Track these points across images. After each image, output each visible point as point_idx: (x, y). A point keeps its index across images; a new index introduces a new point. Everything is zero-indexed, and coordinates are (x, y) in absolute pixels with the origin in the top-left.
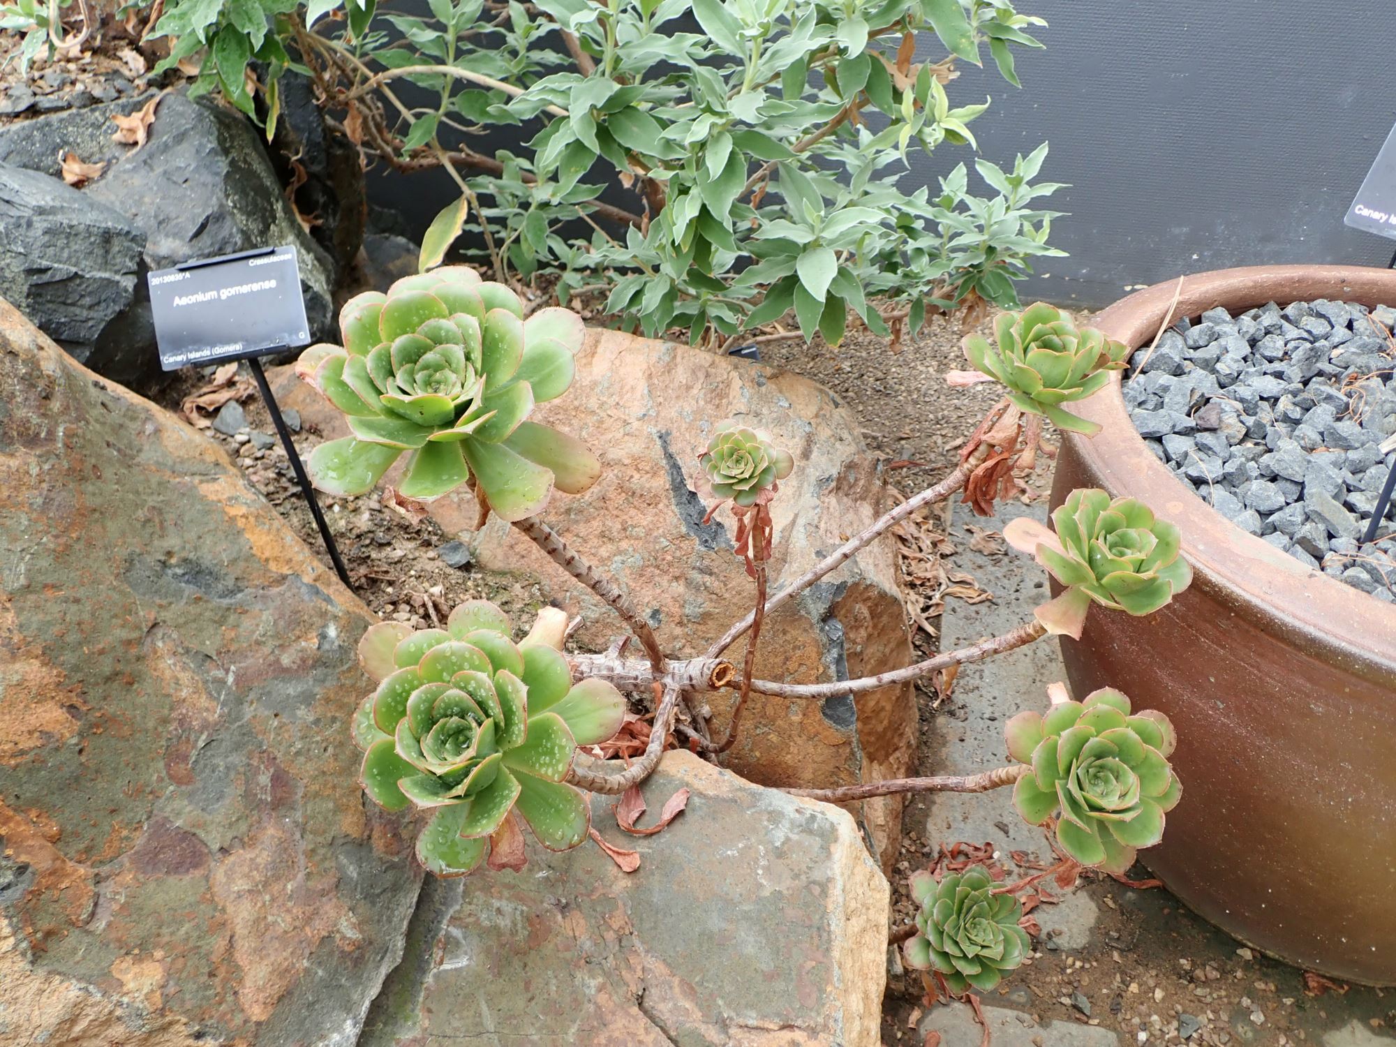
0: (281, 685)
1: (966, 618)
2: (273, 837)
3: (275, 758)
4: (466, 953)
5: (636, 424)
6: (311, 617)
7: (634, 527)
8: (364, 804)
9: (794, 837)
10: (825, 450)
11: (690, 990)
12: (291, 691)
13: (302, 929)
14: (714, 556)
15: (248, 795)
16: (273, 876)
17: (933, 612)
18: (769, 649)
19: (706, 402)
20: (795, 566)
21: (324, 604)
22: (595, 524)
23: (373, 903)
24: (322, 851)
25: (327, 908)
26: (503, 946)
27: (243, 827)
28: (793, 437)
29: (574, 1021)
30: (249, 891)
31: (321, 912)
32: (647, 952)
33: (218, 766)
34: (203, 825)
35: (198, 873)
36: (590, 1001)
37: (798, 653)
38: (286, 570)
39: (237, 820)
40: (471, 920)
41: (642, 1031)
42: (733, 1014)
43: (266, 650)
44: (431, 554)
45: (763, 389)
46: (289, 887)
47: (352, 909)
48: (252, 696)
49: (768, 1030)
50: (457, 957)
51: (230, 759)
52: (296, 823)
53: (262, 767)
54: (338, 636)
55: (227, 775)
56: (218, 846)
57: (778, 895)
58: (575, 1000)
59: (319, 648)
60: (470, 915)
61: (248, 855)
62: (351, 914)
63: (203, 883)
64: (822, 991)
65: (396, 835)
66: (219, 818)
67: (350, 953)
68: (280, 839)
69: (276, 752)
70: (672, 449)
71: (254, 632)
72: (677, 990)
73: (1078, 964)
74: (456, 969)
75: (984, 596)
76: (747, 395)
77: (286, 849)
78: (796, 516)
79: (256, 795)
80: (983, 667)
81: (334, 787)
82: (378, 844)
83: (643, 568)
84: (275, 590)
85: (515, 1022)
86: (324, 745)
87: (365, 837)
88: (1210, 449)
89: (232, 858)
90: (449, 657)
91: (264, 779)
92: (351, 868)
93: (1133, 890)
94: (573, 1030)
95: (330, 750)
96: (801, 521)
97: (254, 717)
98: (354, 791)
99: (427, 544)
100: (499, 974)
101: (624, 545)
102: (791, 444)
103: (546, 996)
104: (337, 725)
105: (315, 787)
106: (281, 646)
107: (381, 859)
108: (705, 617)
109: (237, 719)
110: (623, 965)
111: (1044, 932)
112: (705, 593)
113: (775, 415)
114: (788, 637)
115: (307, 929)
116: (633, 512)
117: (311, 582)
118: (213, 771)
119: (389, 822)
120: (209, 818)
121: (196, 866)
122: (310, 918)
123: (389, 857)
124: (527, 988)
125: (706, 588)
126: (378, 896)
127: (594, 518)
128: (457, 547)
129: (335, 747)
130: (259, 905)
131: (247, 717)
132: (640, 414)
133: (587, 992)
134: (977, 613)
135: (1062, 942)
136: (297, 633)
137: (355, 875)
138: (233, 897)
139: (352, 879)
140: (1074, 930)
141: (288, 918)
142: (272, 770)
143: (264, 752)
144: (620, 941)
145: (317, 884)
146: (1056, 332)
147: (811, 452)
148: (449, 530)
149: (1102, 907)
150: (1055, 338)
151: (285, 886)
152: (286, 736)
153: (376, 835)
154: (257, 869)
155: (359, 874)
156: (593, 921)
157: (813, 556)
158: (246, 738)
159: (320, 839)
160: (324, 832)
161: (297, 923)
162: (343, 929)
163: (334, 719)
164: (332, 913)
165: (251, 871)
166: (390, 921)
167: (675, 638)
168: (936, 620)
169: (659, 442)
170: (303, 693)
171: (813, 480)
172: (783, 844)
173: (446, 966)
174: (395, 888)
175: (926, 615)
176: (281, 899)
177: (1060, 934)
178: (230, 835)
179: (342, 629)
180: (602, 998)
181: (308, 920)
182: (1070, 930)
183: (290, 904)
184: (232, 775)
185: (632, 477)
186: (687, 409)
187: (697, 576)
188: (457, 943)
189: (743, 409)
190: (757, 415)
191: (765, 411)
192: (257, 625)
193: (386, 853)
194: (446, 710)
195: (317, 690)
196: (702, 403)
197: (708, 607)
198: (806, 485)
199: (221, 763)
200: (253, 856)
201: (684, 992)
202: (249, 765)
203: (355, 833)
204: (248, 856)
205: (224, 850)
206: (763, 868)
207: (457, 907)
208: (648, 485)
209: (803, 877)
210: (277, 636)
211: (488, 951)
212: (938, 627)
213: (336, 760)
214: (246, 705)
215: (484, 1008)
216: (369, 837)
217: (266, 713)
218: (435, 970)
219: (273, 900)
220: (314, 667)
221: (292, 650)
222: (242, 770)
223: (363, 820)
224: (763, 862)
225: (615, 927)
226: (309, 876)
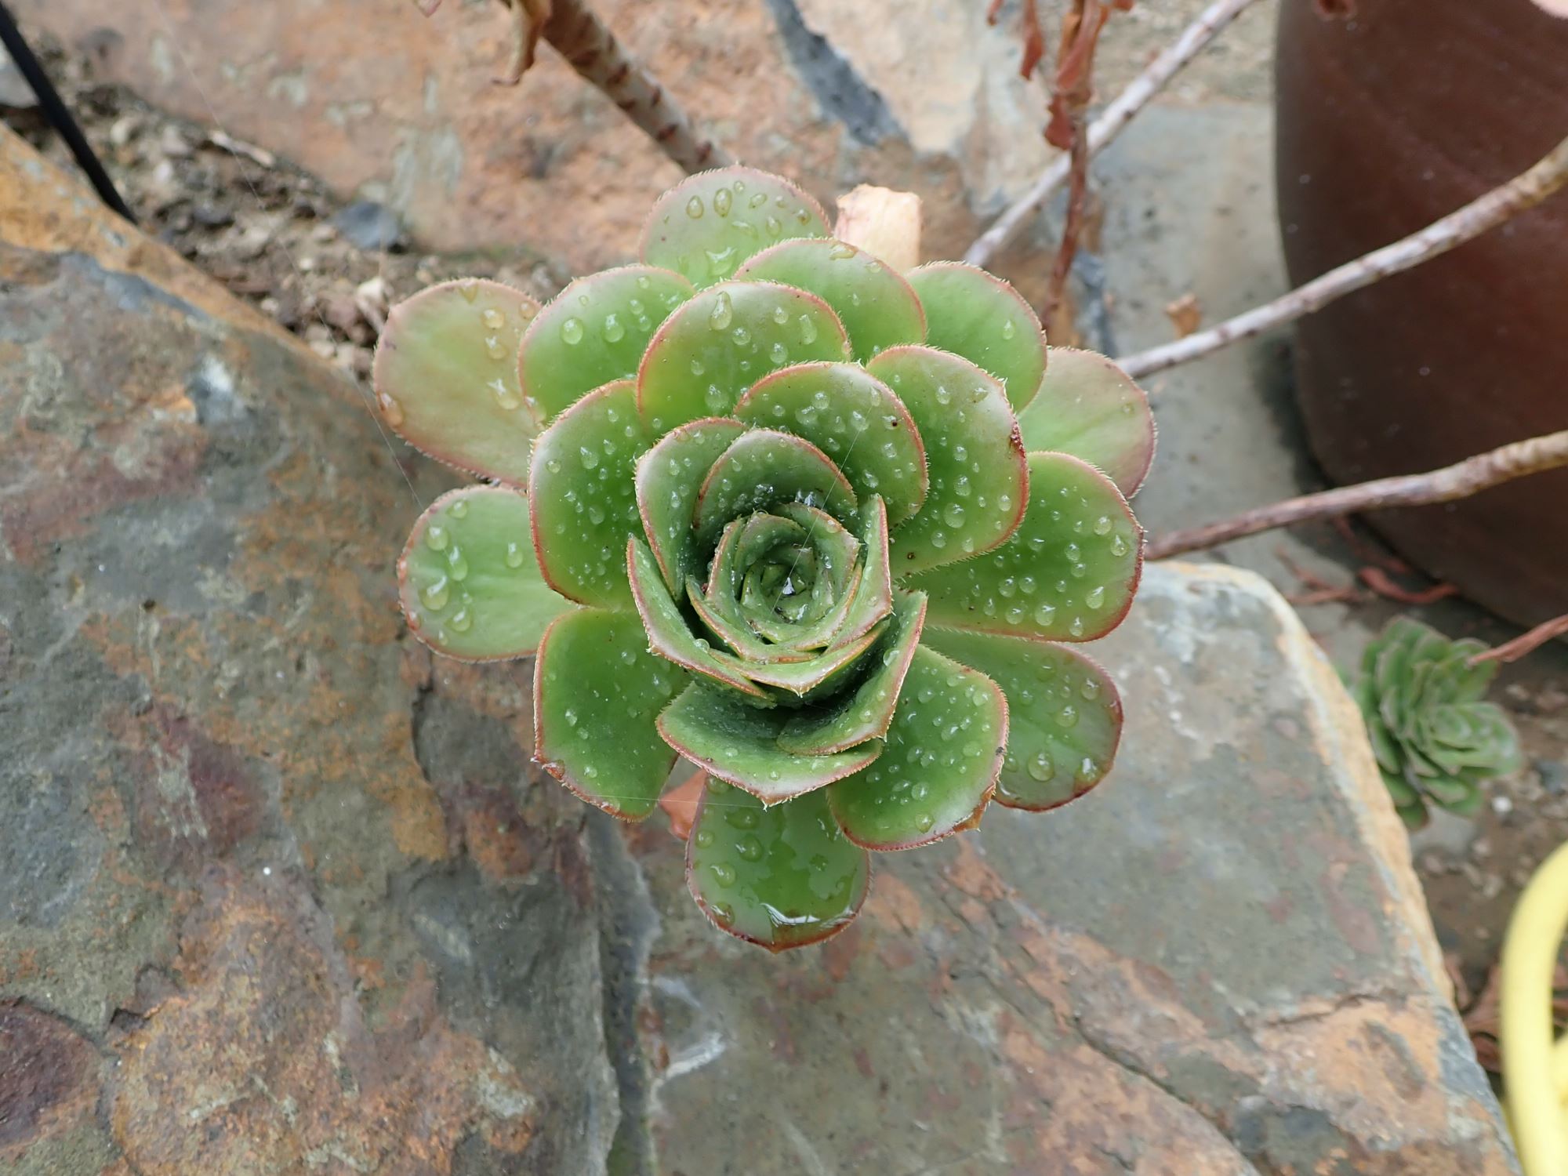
0: (135, 526)
2: (246, 929)
3: (182, 719)
4: (711, 1027)
6: (155, 347)
7: (714, 121)
8: (426, 774)
9: (1210, 638)
11: (1162, 982)
12: (166, 537)
13: (401, 1149)
14: (877, 155)
15: (141, 837)
16: (282, 1037)
20: (1010, 162)
21: (176, 316)
23: (525, 1003)
24: (375, 921)
25: (439, 1063)
26: (782, 990)
27: (158, 932)
29: (986, 1114)
30: (234, 1108)
31: (429, 1081)
32: (1049, 922)
33: (32, 781)
34: (42, 967)
35: (65, 1115)
36: (996, 1059)
38: (49, 244)
39: (137, 918)
40: (696, 952)
41: (1118, 1095)
42: (1252, 1005)
43: (68, 440)
44: (323, 231)
46: (331, 1048)
47: (490, 1041)
48: (66, 568)
49: (1317, 1017)
50: (694, 1039)
51: (60, 753)
52: (291, 873)
53: (156, 749)
54: (237, 387)
55: (66, 799)
56: (103, 1011)
57: (1224, 751)
58: (968, 1067)
59: (201, 421)
60: (690, 942)
61: (200, 1004)
62: (493, 1055)
63: (94, 1139)
64: (1379, 916)
65: (516, 825)
66: (81, 929)
67: (522, 1155)
68: (265, 929)
69: (180, 702)
71: (17, 399)
72: (1137, 986)
74: (703, 1069)
77: (290, 951)
79: (164, 831)
81: (350, 752)
82: (488, 858)
84: (37, 292)
85: (874, 1153)
86: (293, 655)
87: (456, 852)
89: (155, 1032)
90: (727, 334)
91: (173, 781)
92: (452, 937)
94: (994, 1133)
95: (311, 664)
97: (92, 622)
98: (396, 750)
99: (307, 214)
100: (796, 1057)
103: (909, 1075)
104: (305, 601)
105: (305, 767)
106: (102, 427)
107: (503, 891)
109: (46, 637)
110: (1020, 964)
115: (413, 1143)
117: (123, 267)
118: (22, 800)
119: (494, 798)
120: (51, 938)
121: (52, 1095)
122: (410, 1111)
123: (517, 881)
124: (865, 1070)
126: (528, 980)
128: (370, 212)
129: (320, 654)
130: (273, 1135)
131: (73, 626)
133: (981, 1040)
136: (135, 390)
137: (465, 952)
138: (192, 1142)
139: (461, 964)
141: (358, 1136)
142: (185, 752)
143: (149, 708)
144: (994, 915)
145: (396, 1015)
148: (340, 182)
151: (321, 1050)
152: (193, 653)
153: (475, 838)
154: (236, 1037)
155: (473, 945)
156: (926, 888)
158: (87, 685)
159: (360, 893)
160: (364, 870)
161: (385, 1141)
162: (492, 1104)
163: (294, 588)
164: (455, 1074)
165: (220, 1047)
166: (569, 1031)
170: (198, 536)
172: (1197, 654)
173: (680, 1066)
174: (553, 949)
176: (324, 1093)
178: (127, 968)
179: (239, 371)
180: (1017, 1047)
181: (406, 1120)
183: (349, 1096)
184: (83, 796)
188: (684, 1010)
192: (22, 381)
193: (509, 873)
194: (731, 497)
195: (230, 523)
199: (37, 770)
200: (211, 1002)
201: (1150, 987)
202: (118, 754)
203: (432, 848)
204: (199, 1008)
205: (121, 1017)
206: (1179, 707)
207: (655, 932)
208: (730, 32)
209: (1256, 709)
210: (83, 402)
211: (757, 1010)
213: (331, 684)
214: (57, 597)
215: (797, 1139)
216: (464, 848)
217: (122, 605)
218: (659, 1083)
219: (304, 1104)
220: (203, 468)
221: (136, 435)
222: (105, 773)
223: (438, 812)
224: (1174, 698)
225: (972, 887)
226: (368, 998)
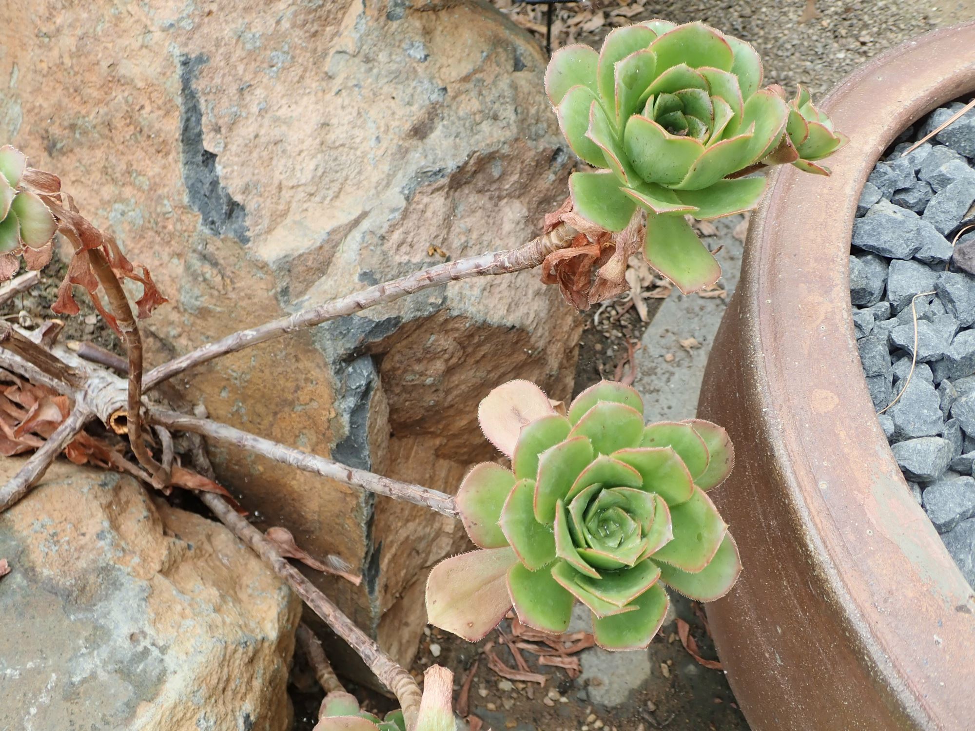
1: (689, 311)
5: (157, 35)
7: (139, 174)
10: (454, 129)
14: (219, 244)
17: (655, 294)
18: (280, 370)
19: (294, 26)
22: (99, 153)
28: (409, 104)
37: (310, 387)
45: (395, 25)
70: (197, 85)
73: (599, 724)
75: (716, 293)
76: (363, 28)
78: (364, 215)
80: (676, 370)
83: (143, 229)
88: (951, 301)
93: (696, 664)
96: (365, 225)
101: (128, 192)
102: (400, 112)
108: (203, 313)
111: (585, 676)
112: (203, 285)
113: (394, 67)
114: (301, 365)
116: (140, 154)
125: (205, 280)
127: (99, 147)
132: (167, 23)
134: (702, 308)
135: (597, 695)
140: (615, 686)
146: (708, 86)
147: (432, 129)
149: (655, 672)
150: (704, 95)
157: (356, 278)
167: (171, 323)
168: (654, 305)
169: (179, 70)
171: (412, 169)
175: (647, 294)
177: (599, 684)
182: (611, 684)
185: (142, 107)
186: (258, 29)
187: (197, 264)
189: (351, 48)
190: (367, 60)
191: (382, 57)
196: (286, 25)
197: (205, 301)
198: (400, 175)
206: (40, 707)
208: (157, 126)
212: (652, 313)
